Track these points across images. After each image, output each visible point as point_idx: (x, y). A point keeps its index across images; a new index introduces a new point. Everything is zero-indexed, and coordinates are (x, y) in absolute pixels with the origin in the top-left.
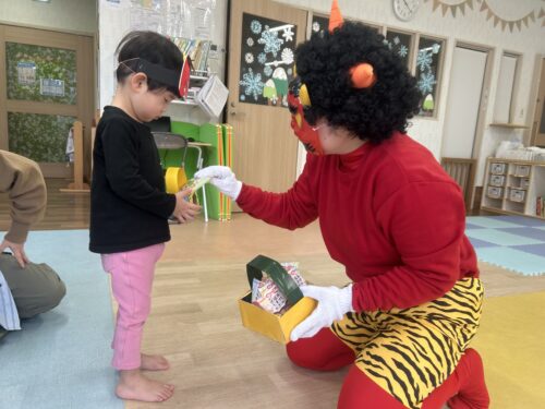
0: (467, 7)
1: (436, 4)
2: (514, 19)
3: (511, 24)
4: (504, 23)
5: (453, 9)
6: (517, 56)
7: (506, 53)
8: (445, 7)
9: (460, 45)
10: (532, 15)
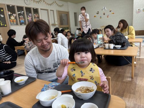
0: (40, 1)
1: (34, 1)
2: (51, 3)
3: (50, 4)
4: (49, 4)
5: (38, 2)
6: (53, 11)
7: (51, 10)
8: (36, 2)
9: (41, 9)
10: (53, 2)
